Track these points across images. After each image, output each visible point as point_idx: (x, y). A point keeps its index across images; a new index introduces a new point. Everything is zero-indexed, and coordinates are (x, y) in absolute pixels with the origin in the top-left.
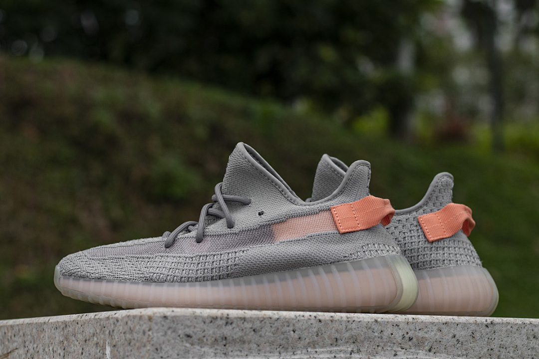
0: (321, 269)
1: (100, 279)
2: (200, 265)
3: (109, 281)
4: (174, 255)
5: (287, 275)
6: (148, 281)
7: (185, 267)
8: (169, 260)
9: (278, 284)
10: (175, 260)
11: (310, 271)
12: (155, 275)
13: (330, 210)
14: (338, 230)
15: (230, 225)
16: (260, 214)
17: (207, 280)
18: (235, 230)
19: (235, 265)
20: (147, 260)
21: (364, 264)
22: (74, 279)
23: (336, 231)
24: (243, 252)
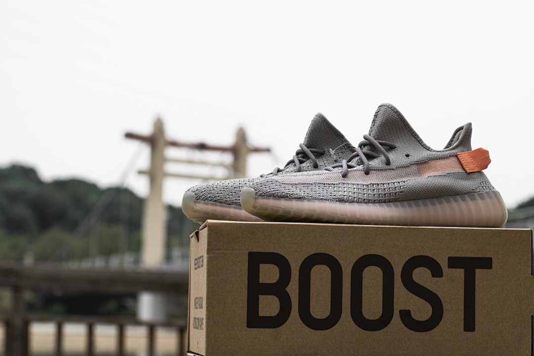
0: (458, 197)
1: (300, 199)
2: (375, 191)
3: (309, 200)
4: (353, 183)
5: (436, 201)
6: (341, 201)
7: (365, 192)
8: (350, 186)
9: (431, 208)
10: (355, 186)
11: (451, 199)
12: (345, 197)
13: (456, 156)
14: (465, 170)
15: (388, 163)
16: (407, 156)
17: (382, 203)
18: (393, 165)
19: (401, 192)
20: (333, 186)
21: (486, 196)
22: (274, 199)
23: (464, 171)
24: (404, 182)
